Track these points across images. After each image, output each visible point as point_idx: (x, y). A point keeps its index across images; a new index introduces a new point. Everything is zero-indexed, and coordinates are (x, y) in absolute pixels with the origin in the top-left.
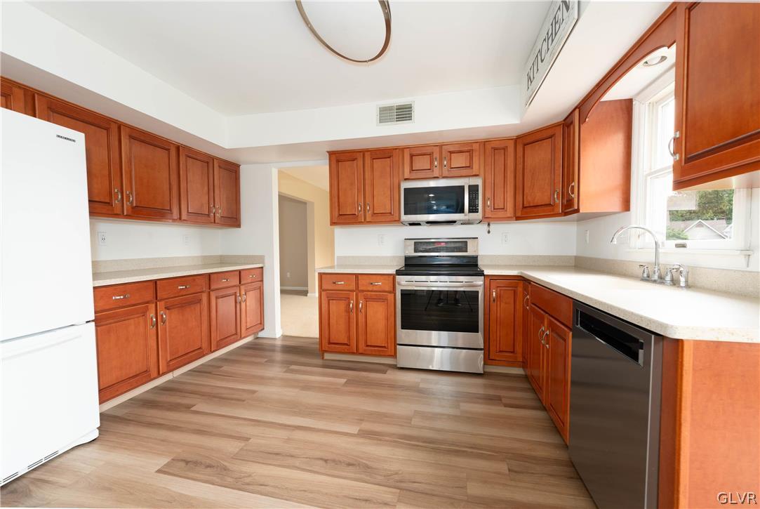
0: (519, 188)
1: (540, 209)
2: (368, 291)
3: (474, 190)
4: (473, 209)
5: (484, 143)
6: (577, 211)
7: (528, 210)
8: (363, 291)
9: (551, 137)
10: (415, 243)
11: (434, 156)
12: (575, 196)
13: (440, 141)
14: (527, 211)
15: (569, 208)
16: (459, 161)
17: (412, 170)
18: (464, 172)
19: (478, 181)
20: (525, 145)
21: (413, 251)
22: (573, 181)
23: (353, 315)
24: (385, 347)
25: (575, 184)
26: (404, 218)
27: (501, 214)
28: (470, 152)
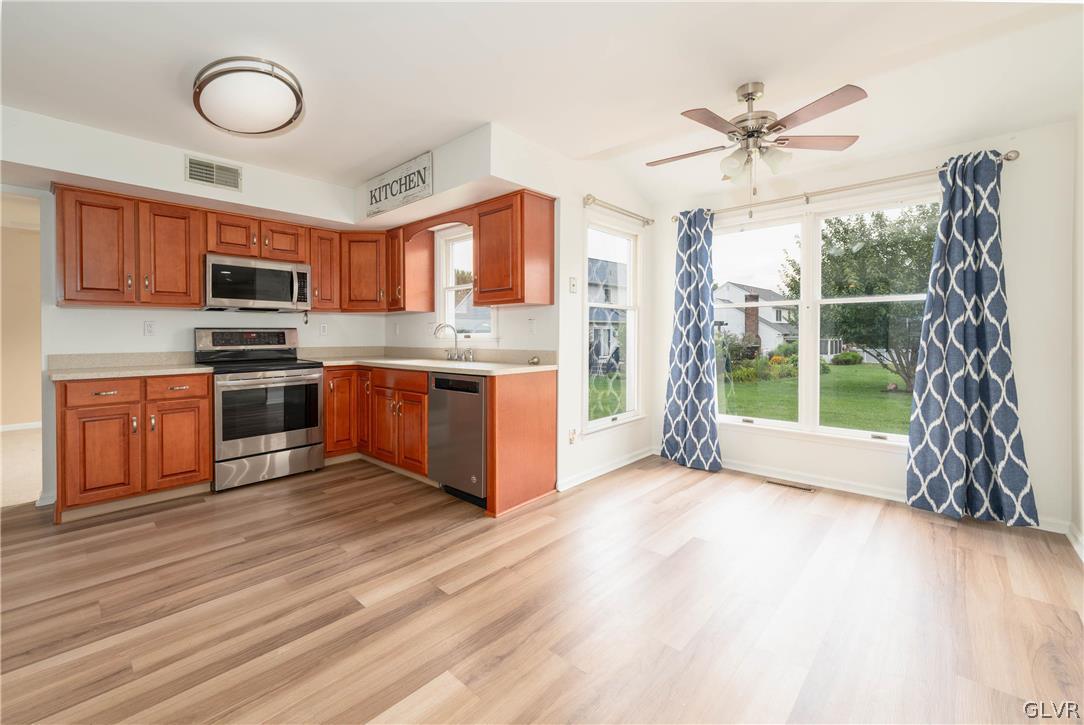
0: (346, 281)
1: (367, 303)
2: (165, 399)
3: (302, 277)
4: (302, 298)
5: (310, 230)
6: (404, 309)
7: (355, 303)
8: (154, 401)
9: (376, 241)
10: (213, 333)
11: (252, 231)
12: (401, 297)
13: (258, 215)
14: (351, 304)
15: (395, 305)
16: (283, 243)
17: (220, 242)
18: (289, 256)
19: (305, 269)
20: (350, 242)
21: (211, 344)
22: (399, 284)
23: (136, 439)
24: (194, 471)
25: (401, 287)
26: (212, 301)
27: (329, 305)
28: (296, 235)
